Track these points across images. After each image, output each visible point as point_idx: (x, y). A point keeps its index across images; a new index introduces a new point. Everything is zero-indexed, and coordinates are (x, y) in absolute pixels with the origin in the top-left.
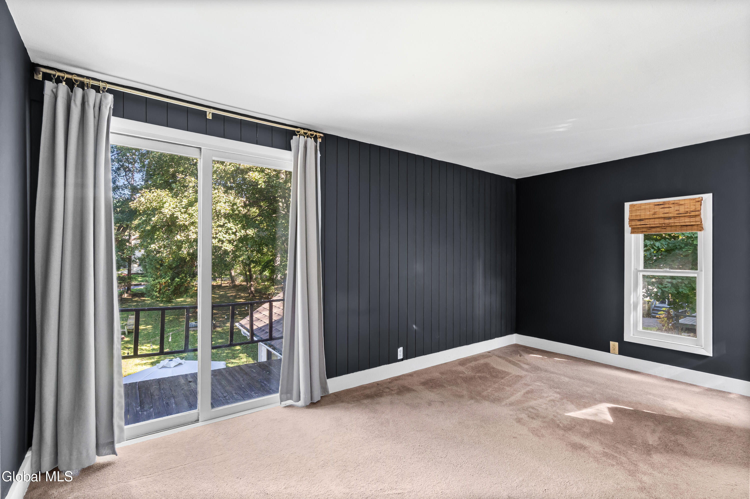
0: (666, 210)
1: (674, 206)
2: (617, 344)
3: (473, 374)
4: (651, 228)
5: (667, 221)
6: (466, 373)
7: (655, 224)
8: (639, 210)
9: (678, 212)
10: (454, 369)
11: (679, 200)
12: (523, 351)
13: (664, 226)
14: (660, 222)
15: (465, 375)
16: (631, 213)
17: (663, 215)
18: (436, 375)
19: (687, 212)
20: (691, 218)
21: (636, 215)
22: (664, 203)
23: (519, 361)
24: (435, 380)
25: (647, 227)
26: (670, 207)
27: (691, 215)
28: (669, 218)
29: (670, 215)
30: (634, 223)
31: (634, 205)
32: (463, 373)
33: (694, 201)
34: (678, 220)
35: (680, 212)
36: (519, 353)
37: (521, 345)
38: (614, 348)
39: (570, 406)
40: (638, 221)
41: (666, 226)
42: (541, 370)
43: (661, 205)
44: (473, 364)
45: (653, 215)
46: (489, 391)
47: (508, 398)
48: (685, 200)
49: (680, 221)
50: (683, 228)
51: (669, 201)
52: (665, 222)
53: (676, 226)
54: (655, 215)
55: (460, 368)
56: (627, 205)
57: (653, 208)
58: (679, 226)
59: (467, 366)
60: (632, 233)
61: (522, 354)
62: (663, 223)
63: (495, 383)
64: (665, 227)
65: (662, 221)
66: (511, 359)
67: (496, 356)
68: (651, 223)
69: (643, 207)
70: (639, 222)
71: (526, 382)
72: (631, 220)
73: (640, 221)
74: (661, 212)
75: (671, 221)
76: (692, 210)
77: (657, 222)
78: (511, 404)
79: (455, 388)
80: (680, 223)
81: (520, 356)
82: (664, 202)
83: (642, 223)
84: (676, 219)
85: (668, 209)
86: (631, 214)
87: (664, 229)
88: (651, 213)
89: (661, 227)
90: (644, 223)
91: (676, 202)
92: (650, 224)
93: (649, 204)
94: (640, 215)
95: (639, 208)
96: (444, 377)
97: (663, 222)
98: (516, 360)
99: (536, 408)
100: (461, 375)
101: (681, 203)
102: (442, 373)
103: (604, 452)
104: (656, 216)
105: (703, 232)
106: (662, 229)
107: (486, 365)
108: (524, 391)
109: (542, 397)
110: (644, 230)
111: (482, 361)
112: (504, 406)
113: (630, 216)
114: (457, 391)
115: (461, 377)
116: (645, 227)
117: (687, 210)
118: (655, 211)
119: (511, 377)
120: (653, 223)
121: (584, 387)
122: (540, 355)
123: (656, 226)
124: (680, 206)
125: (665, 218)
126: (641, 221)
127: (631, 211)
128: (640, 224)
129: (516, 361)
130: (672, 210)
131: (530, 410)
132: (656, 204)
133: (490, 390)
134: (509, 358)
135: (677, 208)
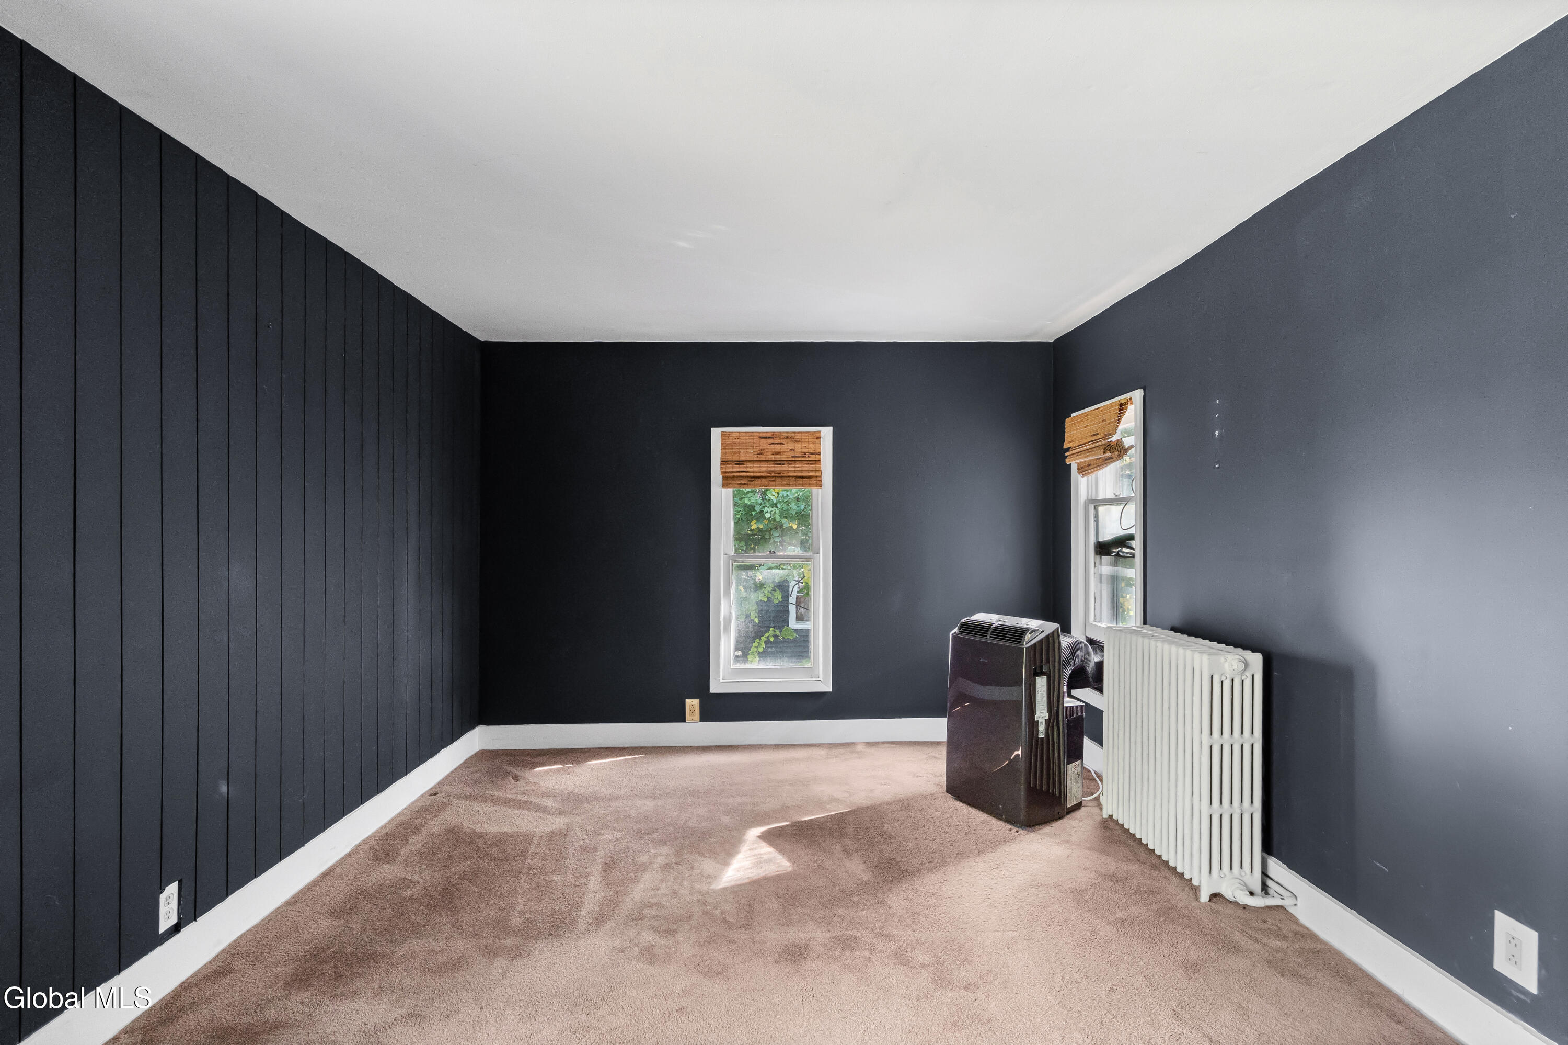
0: (777, 448)
1: (788, 443)
2: (696, 702)
3: (440, 875)
4: (753, 479)
5: (778, 468)
6: (416, 878)
7: (760, 472)
8: (737, 443)
9: (792, 453)
10: (370, 880)
11: (794, 433)
12: (511, 764)
13: (773, 477)
14: (769, 469)
15: (418, 887)
16: (724, 449)
17: (772, 456)
18: (323, 926)
19: (804, 455)
20: (811, 464)
21: (732, 454)
22: (773, 436)
23: (524, 793)
24: (333, 945)
25: (748, 477)
26: (783, 444)
27: (810, 459)
28: (781, 463)
29: (784, 458)
30: (729, 468)
31: (730, 434)
32: (409, 883)
33: (813, 437)
34: (794, 467)
35: (796, 454)
36: (508, 773)
37: (498, 751)
38: (693, 710)
39: (707, 865)
40: (736, 464)
41: (775, 477)
42: (586, 799)
43: (769, 438)
44: (416, 842)
45: (759, 456)
46: (520, 907)
47: (579, 905)
48: (801, 433)
49: (797, 469)
50: (798, 482)
51: (781, 433)
52: (776, 469)
53: (789, 477)
54: (762, 456)
55: (387, 872)
56: (716, 433)
57: (758, 442)
58: (792, 477)
59: (403, 856)
60: (725, 485)
61: (518, 773)
62: (773, 471)
63: (516, 875)
64: (773, 479)
65: (771, 467)
66: (502, 794)
67: (459, 798)
68: (755, 469)
69: (743, 439)
70: (738, 466)
71: (581, 843)
72: (724, 462)
73: (738, 464)
74: (770, 451)
75: (784, 468)
76: (810, 451)
77: (765, 467)
78: (600, 920)
79: (415, 944)
80: (795, 471)
81: (516, 779)
82: (774, 434)
83: (742, 468)
84: (790, 464)
85: (779, 446)
86: (724, 451)
87: (773, 481)
88: (755, 450)
89: (768, 477)
90: (745, 469)
91: (790, 435)
92: (753, 472)
93: (752, 434)
94: (738, 454)
95: (738, 441)
96: (356, 922)
97: (772, 469)
98: (517, 794)
99: (654, 901)
100: (407, 893)
101: (797, 438)
102: (339, 912)
103: (836, 938)
104: (763, 458)
105: (820, 489)
106: (770, 481)
107: (453, 834)
108: (596, 869)
109: (643, 868)
110: (743, 482)
111: (435, 826)
112: (587, 931)
113: (723, 454)
114: (433, 951)
115: (411, 899)
116: (744, 477)
117: (805, 450)
118: (762, 448)
119: (540, 842)
120: (758, 469)
121: (691, 810)
122: (555, 763)
123: (763, 474)
124: (797, 443)
125: (775, 462)
126: (741, 464)
127: (724, 445)
128: (738, 470)
129: (519, 797)
130: (784, 448)
131: (648, 912)
132: (762, 435)
133: (520, 902)
134: (496, 794)
135: (791, 446)
